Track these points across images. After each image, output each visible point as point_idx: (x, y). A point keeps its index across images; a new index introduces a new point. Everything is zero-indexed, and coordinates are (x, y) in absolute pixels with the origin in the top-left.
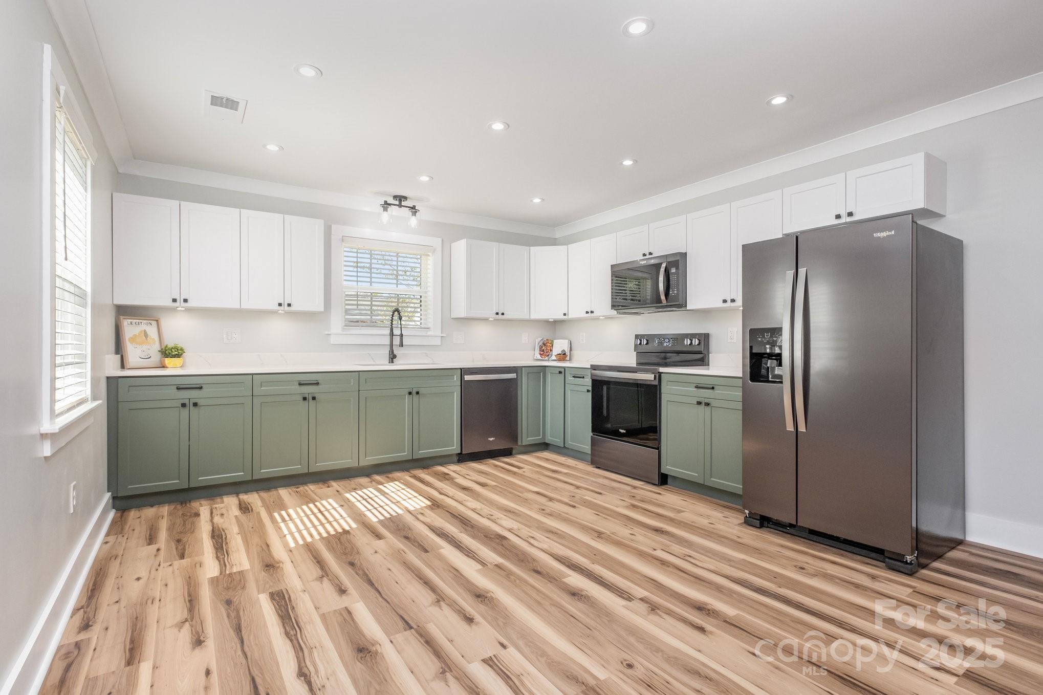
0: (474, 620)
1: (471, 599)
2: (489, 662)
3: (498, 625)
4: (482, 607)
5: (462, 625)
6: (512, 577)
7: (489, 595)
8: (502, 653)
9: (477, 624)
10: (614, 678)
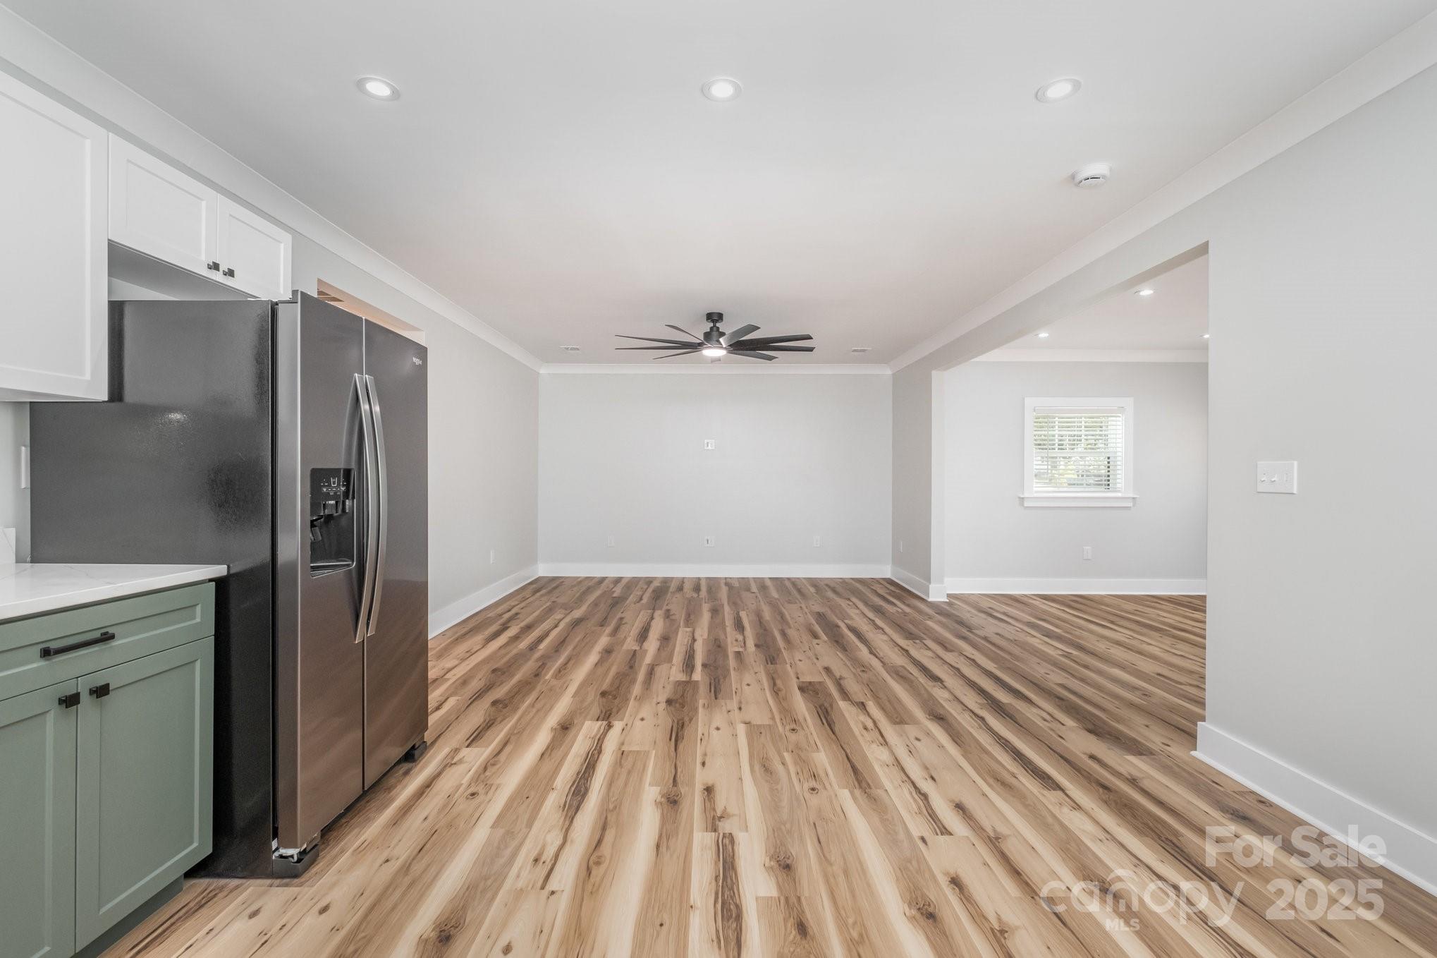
0: (950, 879)
1: (945, 914)
2: (945, 831)
3: (918, 862)
4: (932, 895)
5: (968, 878)
6: (855, 935)
7: (914, 912)
8: (928, 835)
9: (947, 874)
10: (836, 786)
